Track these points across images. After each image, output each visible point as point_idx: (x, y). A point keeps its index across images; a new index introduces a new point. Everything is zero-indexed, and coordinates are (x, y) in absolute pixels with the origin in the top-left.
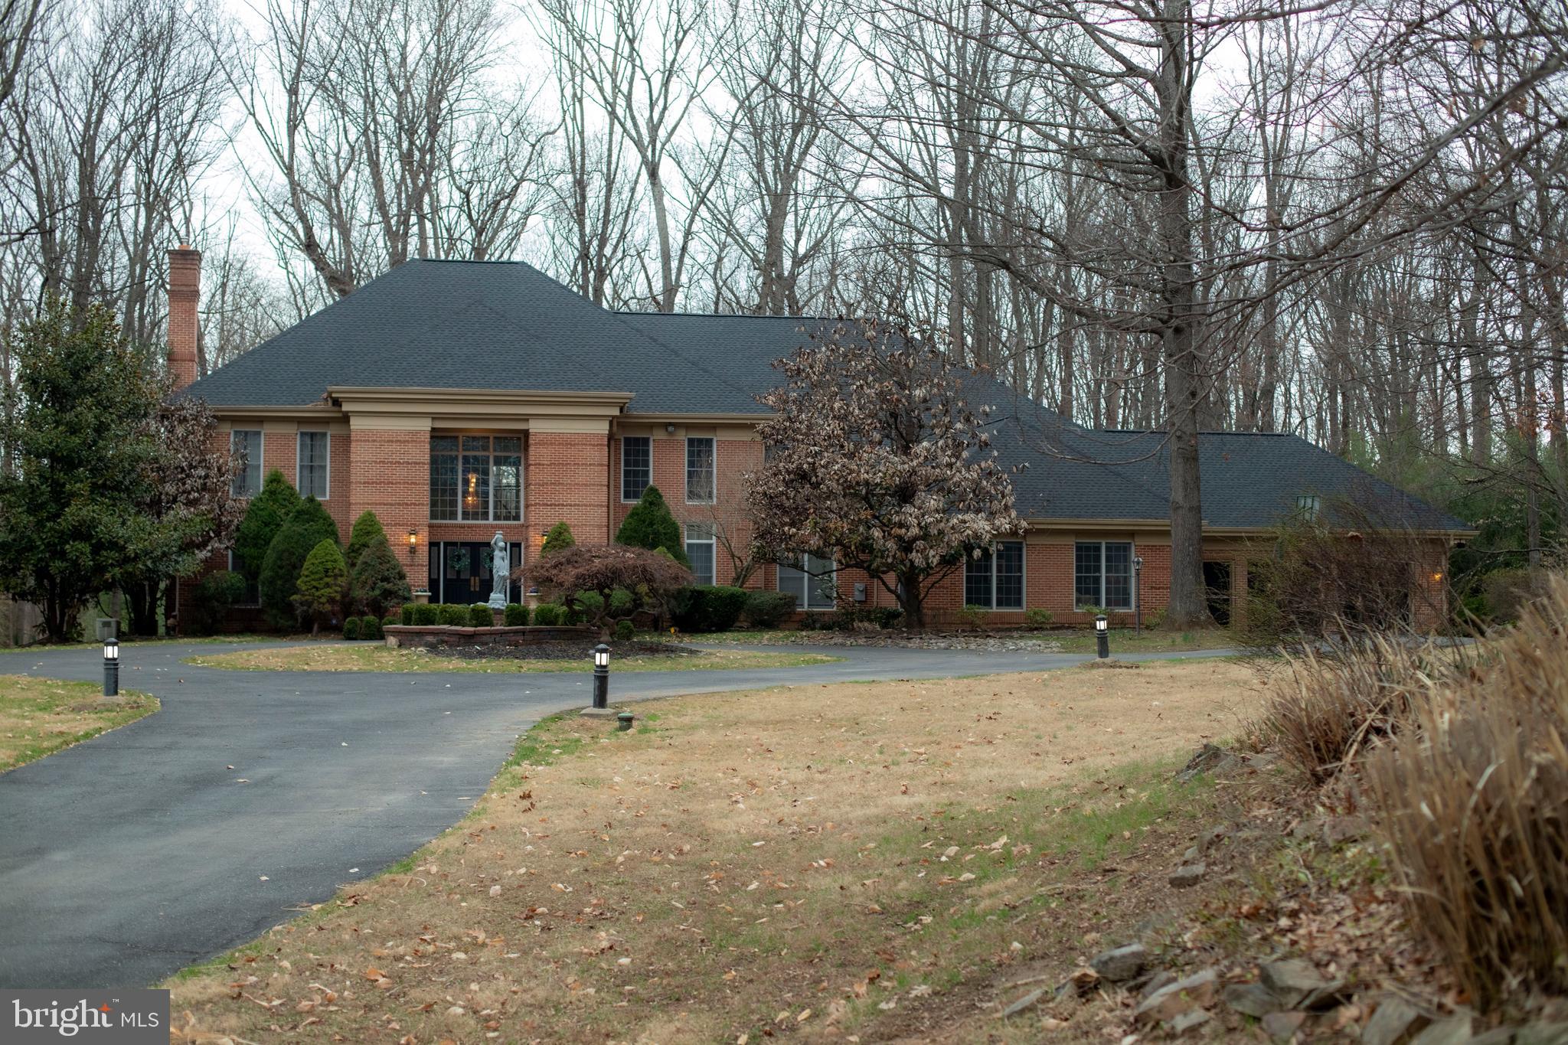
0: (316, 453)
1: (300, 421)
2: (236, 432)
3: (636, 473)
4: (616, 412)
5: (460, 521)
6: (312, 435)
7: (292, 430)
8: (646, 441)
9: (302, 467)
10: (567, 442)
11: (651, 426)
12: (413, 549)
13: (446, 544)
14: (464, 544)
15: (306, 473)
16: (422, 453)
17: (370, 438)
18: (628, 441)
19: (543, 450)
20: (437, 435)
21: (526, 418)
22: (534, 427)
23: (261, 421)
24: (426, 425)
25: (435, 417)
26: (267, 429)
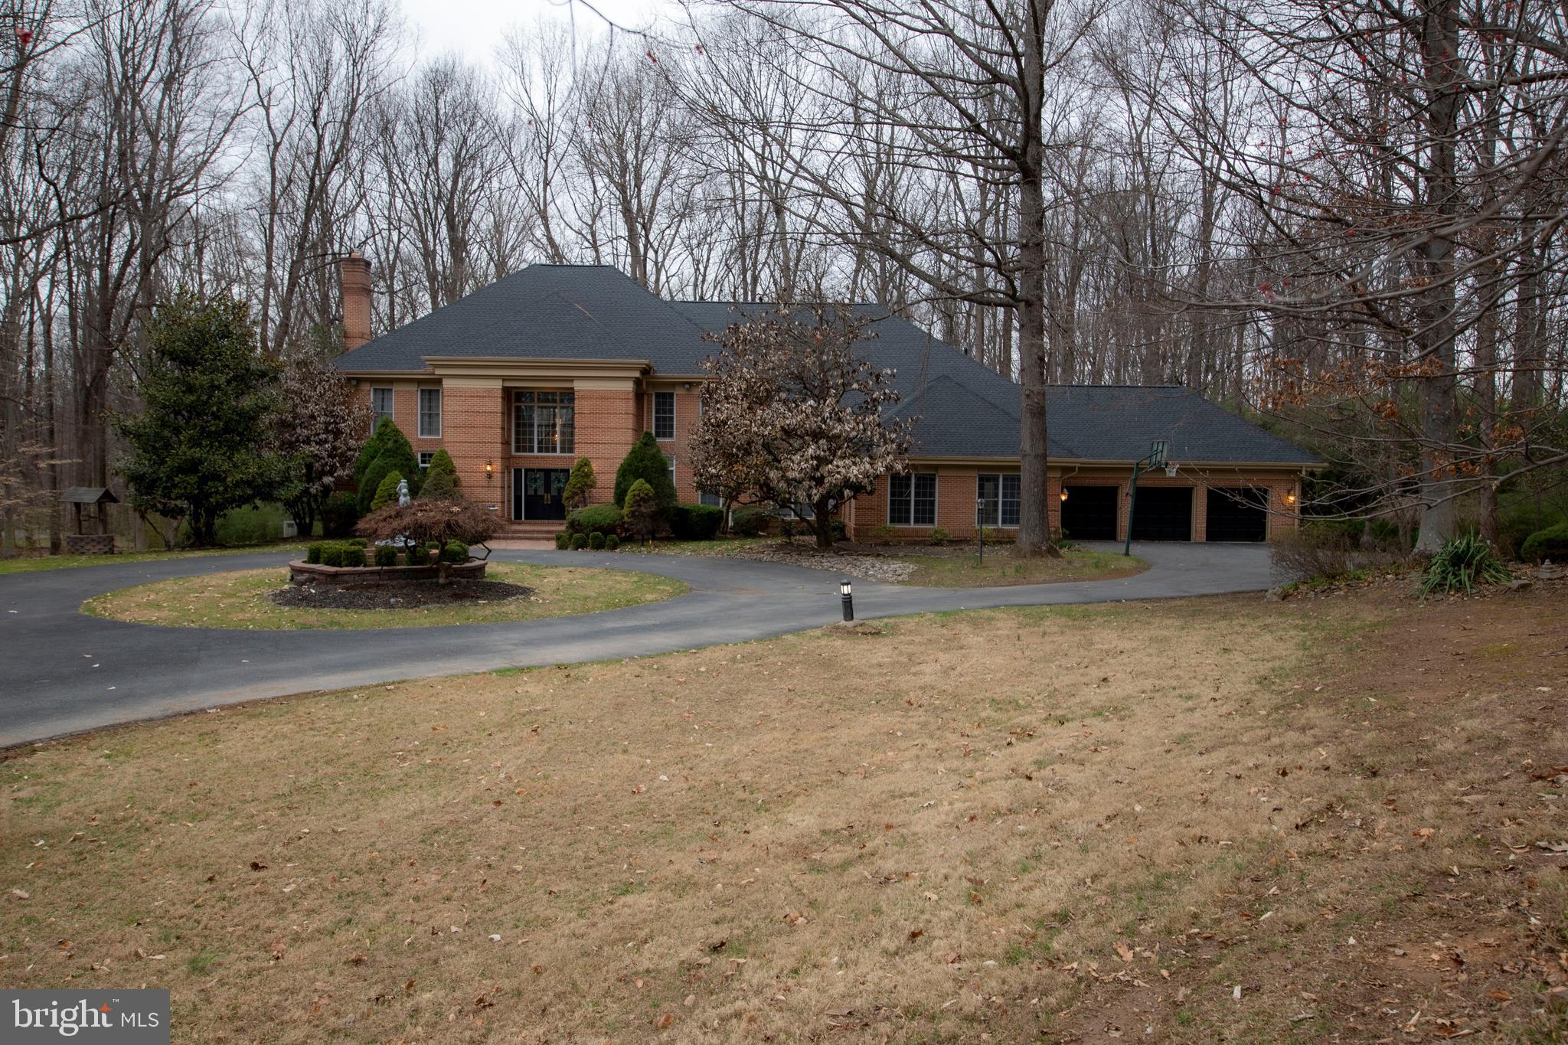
0: (434, 404)
1: (419, 382)
2: (375, 390)
3: (665, 419)
4: (637, 374)
5: (536, 453)
6: (430, 391)
7: (413, 388)
8: (671, 395)
9: (422, 415)
10: (603, 397)
11: (674, 385)
12: (490, 475)
13: (527, 470)
14: (539, 470)
15: (426, 419)
16: (497, 405)
17: (458, 394)
18: (658, 395)
19: (584, 403)
20: (507, 392)
21: (571, 379)
22: (578, 385)
23: (391, 381)
24: (498, 385)
25: (505, 379)
26: (396, 388)
